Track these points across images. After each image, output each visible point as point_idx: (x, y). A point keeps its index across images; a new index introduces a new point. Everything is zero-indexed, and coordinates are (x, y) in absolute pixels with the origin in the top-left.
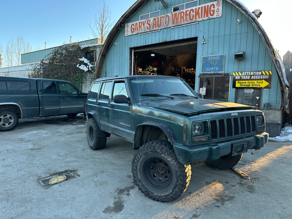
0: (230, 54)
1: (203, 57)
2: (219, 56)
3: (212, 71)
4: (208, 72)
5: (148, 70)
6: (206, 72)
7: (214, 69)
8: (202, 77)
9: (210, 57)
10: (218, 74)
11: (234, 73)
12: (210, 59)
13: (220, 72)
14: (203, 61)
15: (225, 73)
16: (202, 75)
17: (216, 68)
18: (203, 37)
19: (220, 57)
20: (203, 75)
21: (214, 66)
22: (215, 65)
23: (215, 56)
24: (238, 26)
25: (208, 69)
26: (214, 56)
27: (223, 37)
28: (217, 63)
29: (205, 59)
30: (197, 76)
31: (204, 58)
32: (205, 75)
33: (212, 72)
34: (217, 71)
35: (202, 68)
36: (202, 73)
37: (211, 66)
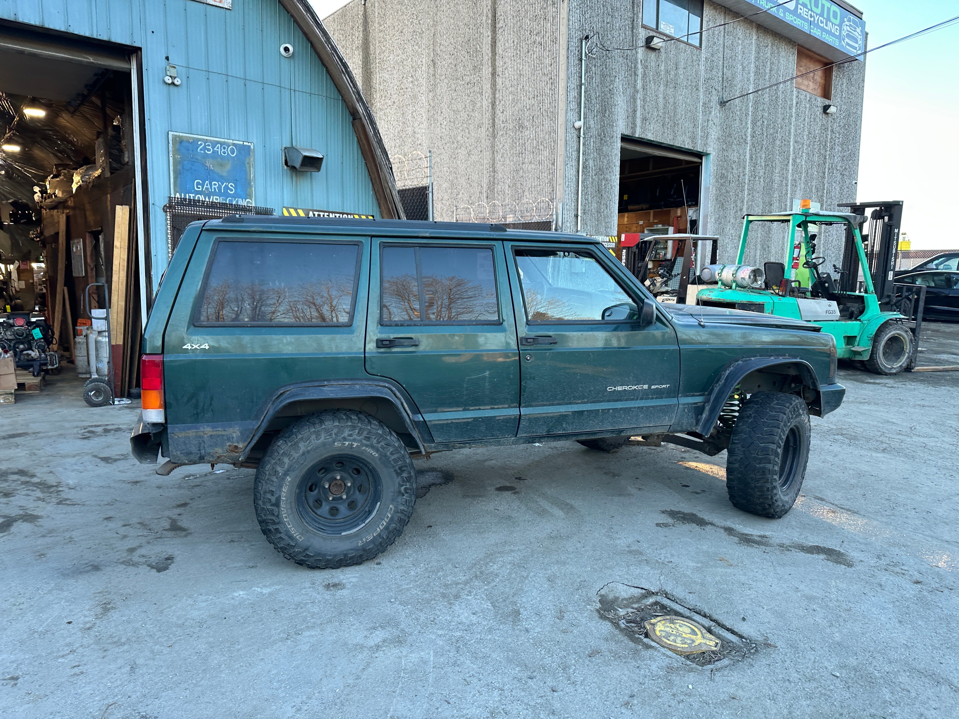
0: (267, 146)
1: (175, 137)
2: (234, 144)
3: (214, 194)
4: (202, 198)
6: (192, 195)
7: (219, 188)
8: (179, 210)
9: (206, 141)
10: (238, 208)
11: (284, 209)
12: (205, 148)
13: (242, 203)
14: (176, 151)
15: (259, 205)
16: (178, 204)
17: (226, 187)
18: (167, 58)
19: (239, 152)
20: (182, 202)
21: (221, 179)
22: (224, 174)
23: (222, 144)
24: (285, 64)
25: (198, 184)
26: (218, 142)
27: (243, 84)
28: (228, 167)
29: (184, 144)
30: (157, 203)
31: (179, 142)
32: (189, 205)
33: (216, 199)
34: (234, 196)
35: (175, 178)
36: (178, 195)
37: (210, 176)
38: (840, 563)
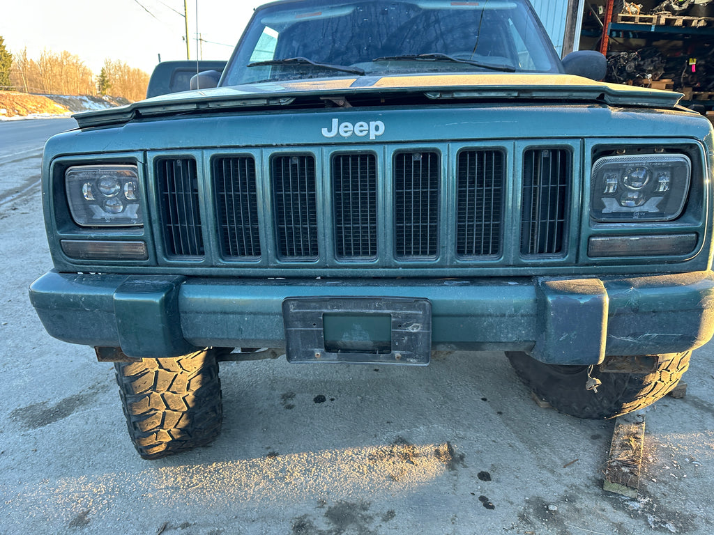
5: (668, 8)
38: (27, 409)
